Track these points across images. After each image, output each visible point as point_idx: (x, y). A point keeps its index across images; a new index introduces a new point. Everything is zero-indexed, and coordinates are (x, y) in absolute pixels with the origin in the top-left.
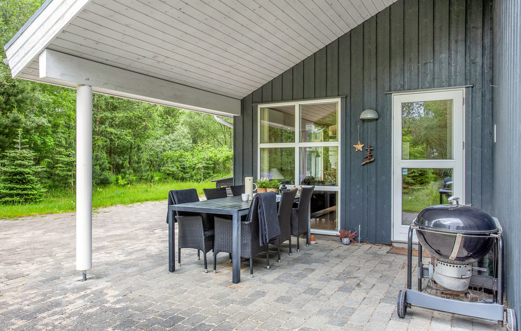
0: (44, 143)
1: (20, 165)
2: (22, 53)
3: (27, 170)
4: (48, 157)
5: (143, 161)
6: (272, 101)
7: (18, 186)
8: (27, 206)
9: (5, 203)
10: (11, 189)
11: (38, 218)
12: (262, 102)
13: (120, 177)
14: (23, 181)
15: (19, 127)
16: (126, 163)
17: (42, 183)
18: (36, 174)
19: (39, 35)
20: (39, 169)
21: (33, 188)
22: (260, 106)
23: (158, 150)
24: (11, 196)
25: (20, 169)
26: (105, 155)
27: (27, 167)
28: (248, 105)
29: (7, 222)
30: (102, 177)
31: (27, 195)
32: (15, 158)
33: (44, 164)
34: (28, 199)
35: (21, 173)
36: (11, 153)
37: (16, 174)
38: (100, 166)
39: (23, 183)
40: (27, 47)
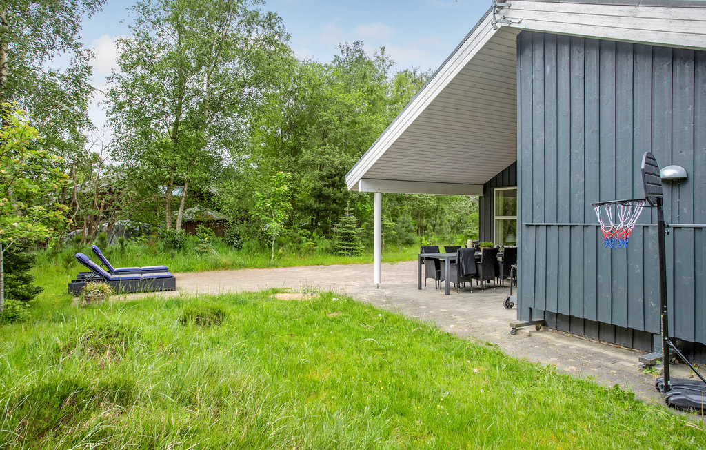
0: (365, 210)
1: (349, 228)
2: (352, 179)
3: (352, 231)
4: (367, 221)
5: (445, 224)
6: (503, 186)
7: (347, 243)
8: (353, 257)
9: (340, 255)
10: (343, 245)
11: (359, 265)
12: (497, 186)
13: (424, 238)
14: (350, 240)
15: (347, 199)
16: (430, 227)
17: (362, 241)
18: (358, 234)
19: (359, 172)
20: (360, 230)
21: (356, 245)
22: (495, 189)
23: (463, 211)
24: (344, 250)
25: (349, 231)
26: (410, 218)
27: (352, 229)
28: (488, 188)
29: (342, 266)
30: (408, 238)
31: (353, 249)
32: (345, 223)
33: (364, 226)
34: (353, 253)
35: (349, 234)
36: (343, 219)
37: (345, 234)
38: (406, 228)
39: (350, 241)
40: (354, 177)
